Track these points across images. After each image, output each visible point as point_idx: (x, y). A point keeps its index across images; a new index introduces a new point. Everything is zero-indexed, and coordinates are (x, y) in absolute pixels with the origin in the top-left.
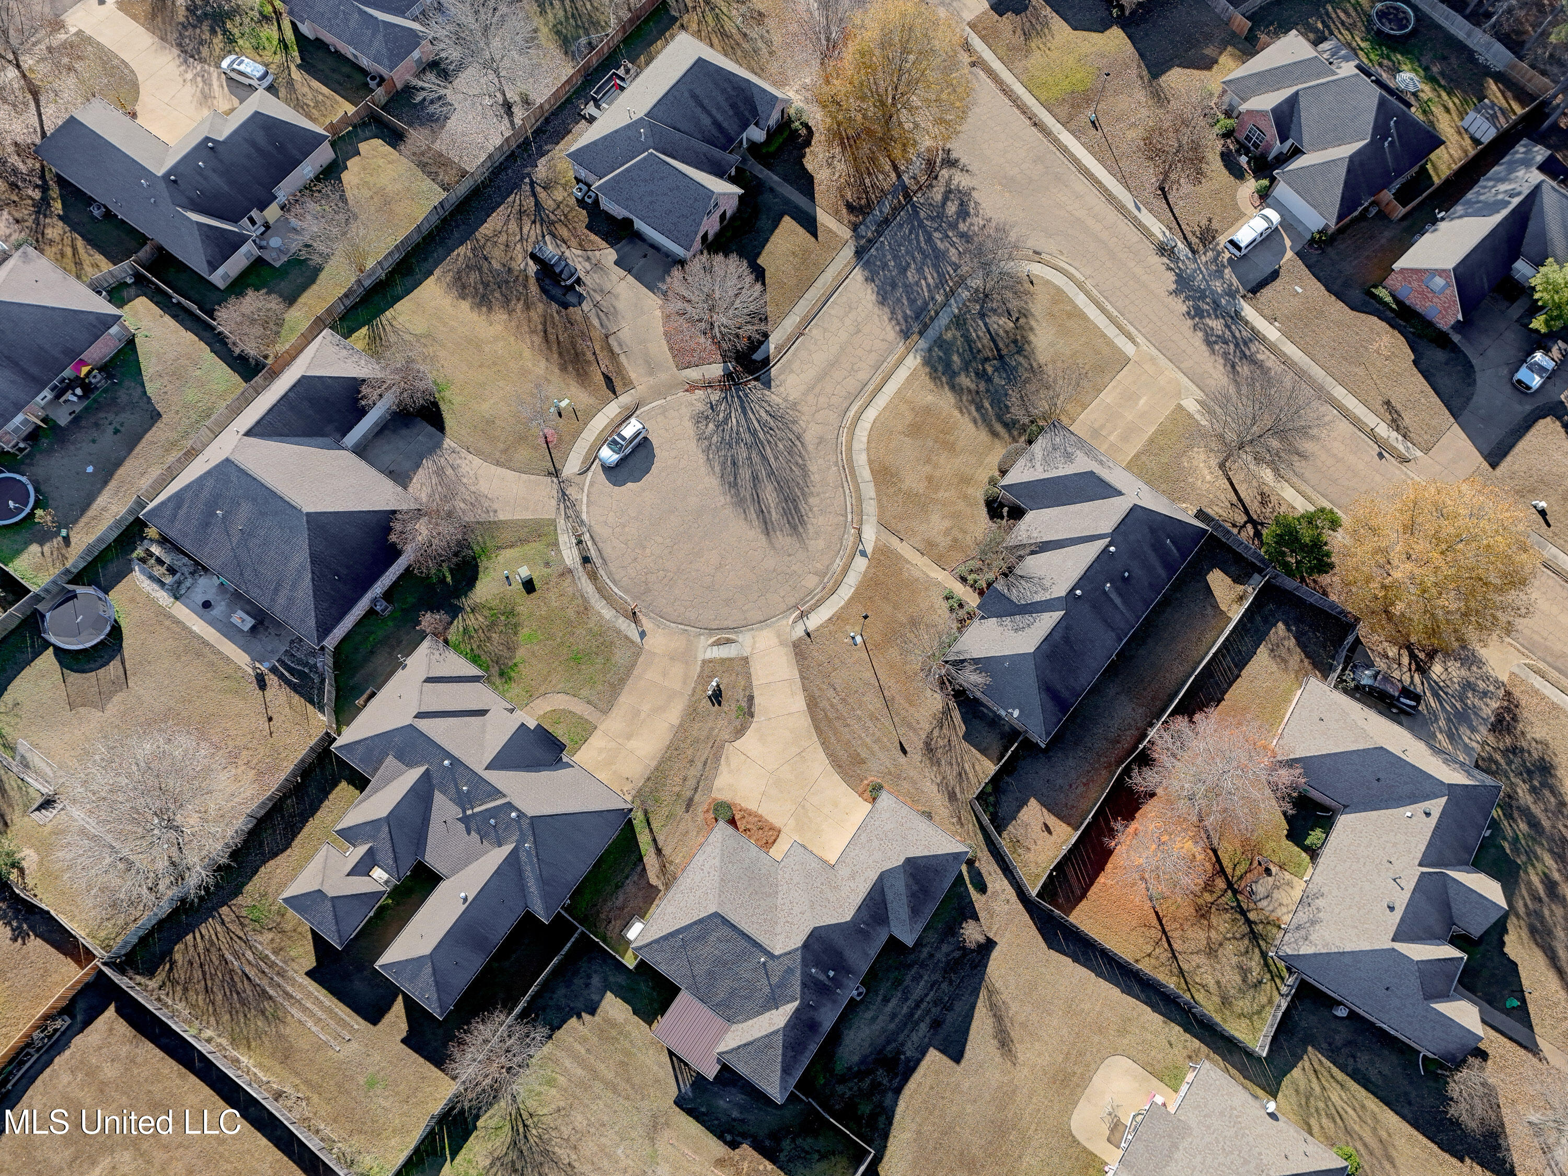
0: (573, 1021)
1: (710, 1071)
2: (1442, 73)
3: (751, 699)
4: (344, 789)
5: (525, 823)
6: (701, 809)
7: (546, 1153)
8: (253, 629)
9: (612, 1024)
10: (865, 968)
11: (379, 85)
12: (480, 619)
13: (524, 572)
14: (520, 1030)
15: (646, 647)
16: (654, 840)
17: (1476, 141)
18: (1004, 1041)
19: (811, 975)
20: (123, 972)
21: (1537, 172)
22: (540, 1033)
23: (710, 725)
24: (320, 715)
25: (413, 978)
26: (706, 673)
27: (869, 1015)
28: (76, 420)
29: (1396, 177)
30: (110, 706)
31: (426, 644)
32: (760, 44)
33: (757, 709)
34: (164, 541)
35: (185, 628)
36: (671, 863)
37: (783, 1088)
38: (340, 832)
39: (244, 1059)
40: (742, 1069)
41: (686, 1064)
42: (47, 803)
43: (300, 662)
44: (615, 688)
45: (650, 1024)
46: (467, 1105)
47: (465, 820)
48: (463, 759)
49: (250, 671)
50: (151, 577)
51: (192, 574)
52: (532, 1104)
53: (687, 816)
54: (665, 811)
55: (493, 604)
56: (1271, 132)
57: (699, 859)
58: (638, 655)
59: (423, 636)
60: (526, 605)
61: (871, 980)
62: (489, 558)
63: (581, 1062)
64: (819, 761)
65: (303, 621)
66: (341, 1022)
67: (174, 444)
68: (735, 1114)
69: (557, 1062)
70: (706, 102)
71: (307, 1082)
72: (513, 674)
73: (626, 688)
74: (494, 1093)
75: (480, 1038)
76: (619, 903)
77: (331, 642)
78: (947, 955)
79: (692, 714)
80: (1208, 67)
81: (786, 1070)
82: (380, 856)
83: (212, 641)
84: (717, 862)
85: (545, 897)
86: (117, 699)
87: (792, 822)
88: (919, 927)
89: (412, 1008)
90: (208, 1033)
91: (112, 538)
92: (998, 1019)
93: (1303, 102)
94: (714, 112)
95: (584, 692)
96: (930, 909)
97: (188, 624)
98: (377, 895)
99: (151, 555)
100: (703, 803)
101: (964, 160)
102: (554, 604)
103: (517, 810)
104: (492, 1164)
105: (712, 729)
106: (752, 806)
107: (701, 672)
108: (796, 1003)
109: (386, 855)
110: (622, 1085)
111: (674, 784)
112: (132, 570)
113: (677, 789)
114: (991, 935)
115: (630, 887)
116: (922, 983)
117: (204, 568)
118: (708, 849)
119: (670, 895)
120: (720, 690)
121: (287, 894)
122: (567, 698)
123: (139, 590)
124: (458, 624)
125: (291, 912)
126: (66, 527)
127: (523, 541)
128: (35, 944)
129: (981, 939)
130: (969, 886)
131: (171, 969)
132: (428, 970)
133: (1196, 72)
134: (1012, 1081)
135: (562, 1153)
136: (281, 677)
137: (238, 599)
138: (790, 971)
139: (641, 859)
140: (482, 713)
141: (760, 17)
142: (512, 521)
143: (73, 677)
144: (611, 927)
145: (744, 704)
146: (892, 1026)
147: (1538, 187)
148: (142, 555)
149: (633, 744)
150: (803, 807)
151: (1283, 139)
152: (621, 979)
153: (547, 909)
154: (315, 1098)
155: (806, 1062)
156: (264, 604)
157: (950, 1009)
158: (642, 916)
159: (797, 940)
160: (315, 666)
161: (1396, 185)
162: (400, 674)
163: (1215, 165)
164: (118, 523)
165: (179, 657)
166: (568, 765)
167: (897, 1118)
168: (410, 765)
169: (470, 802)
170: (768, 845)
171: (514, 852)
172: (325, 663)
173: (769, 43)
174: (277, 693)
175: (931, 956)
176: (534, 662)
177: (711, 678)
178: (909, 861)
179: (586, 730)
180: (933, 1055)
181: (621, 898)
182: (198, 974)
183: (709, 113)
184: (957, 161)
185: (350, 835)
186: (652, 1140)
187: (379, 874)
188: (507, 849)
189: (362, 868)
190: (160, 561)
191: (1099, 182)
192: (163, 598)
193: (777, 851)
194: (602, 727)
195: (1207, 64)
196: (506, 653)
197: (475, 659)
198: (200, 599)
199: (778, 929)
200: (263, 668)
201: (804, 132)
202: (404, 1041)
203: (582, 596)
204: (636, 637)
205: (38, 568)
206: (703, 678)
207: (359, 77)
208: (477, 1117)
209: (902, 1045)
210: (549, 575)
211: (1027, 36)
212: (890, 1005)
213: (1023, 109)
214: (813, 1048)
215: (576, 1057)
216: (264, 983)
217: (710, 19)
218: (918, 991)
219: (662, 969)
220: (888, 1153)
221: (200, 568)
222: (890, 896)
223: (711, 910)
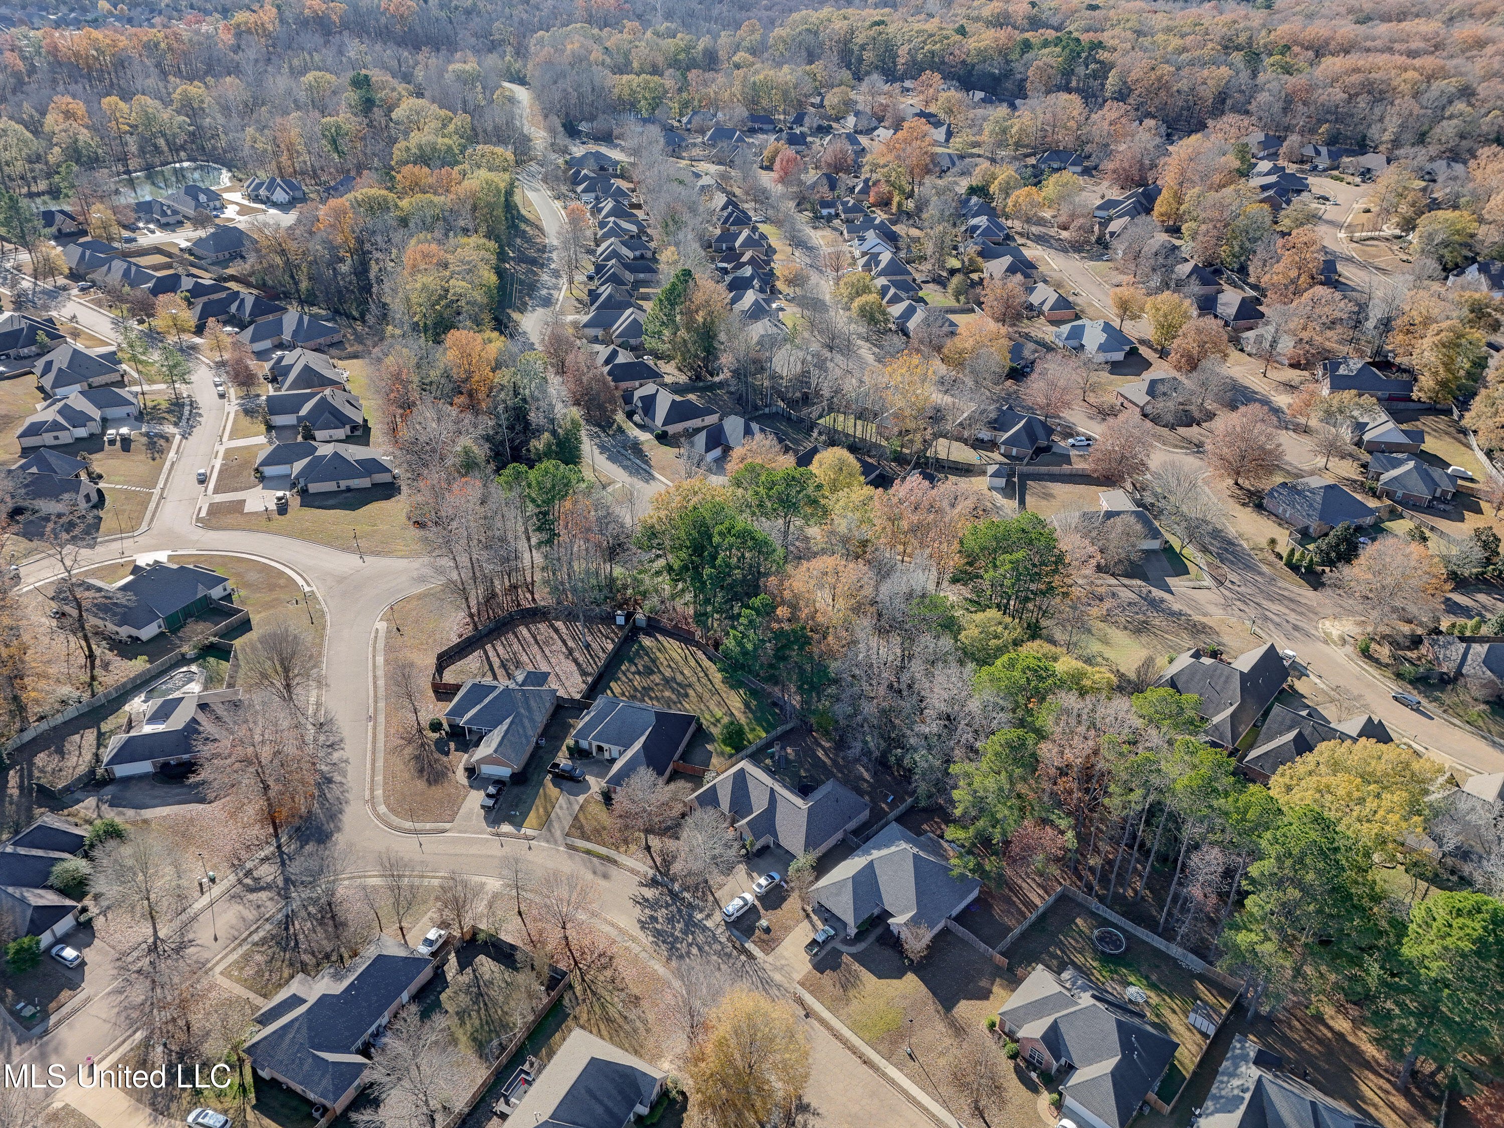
2: (1159, 979)
11: (322, 1116)
17: (1205, 1035)
21: (1254, 1067)
29: (1153, 1081)
32: (638, 1024)
56: (1047, 1055)
70: (598, 1094)
80: (986, 998)
93: (1063, 1028)
94: (606, 1100)
101: (814, 1105)
133: (978, 1002)
141: (636, 1000)
147: (1260, 1081)
151: (1057, 1059)
161: (1157, 1084)
163: (1013, 1084)
173: (645, 1022)
183: (601, 1102)
184: (808, 1105)
191: (926, 1109)
195: (985, 995)
201: (680, 1098)
207: (305, 1108)
211: (845, 988)
213: (854, 1050)
217: (597, 1009)
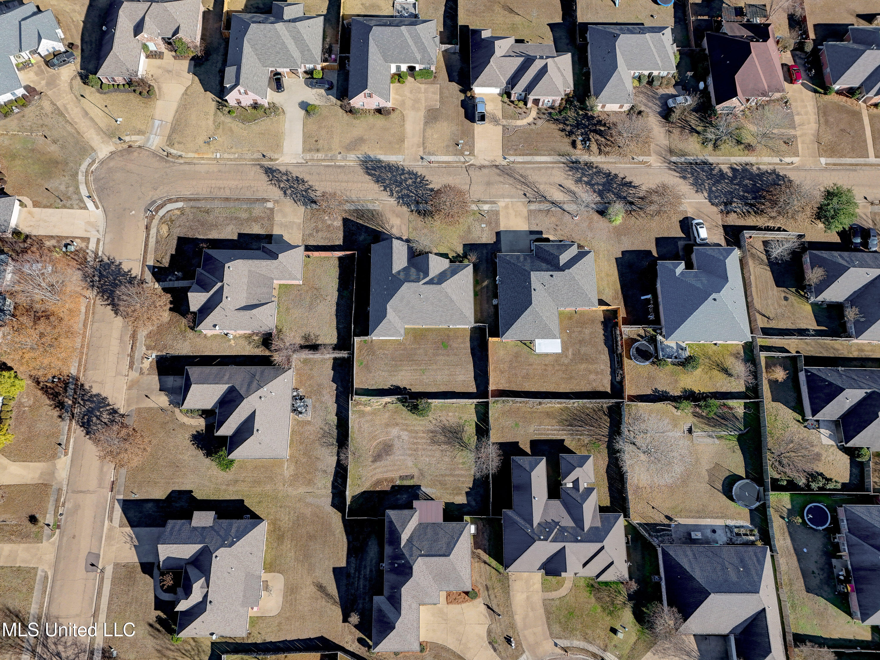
0: (471, 486)
1: (416, 503)
3: (495, 650)
4: (607, 502)
5: (536, 537)
6: (482, 590)
7: (450, 443)
8: (690, 535)
9: (457, 494)
10: (386, 576)
12: (619, 602)
13: (620, 635)
14: (485, 472)
15: (550, 640)
16: (490, 565)
18: (321, 588)
19: (403, 559)
20: (616, 403)
22: (478, 475)
23: (502, 626)
24: (639, 522)
25: (530, 463)
26: (520, 647)
27: (374, 561)
28: (831, 566)
30: (706, 473)
31: (627, 576)
33: (490, 647)
34: (753, 543)
35: (712, 517)
36: (478, 562)
37: (389, 516)
38: (593, 489)
39: (559, 405)
40: (406, 512)
41: (425, 500)
42: (690, 431)
43: (664, 535)
44: (548, 613)
45: (446, 503)
46: (484, 440)
47: (557, 523)
48: (575, 544)
49: (676, 519)
50: (742, 527)
51: (731, 539)
52: (464, 453)
53: (485, 583)
54: (494, 579)
55: (620, 612)
57: (469, 571)
58: (551, 634)
59: (631, 578)
60: (608, 621)
61: (380, 573)
62: (638, 631)
63: (458, 475)
64: (451, 644)
65: (675, 551)
66: (542, 434)
67: (791, 585)
68: (399, 496)
69: (467, 470)
71: (536, 412)
72: (588, 589)
73: (544, 616)
74: (478, 448)
75: (495, 461)
76: (485, 534)
77: (659, 550)
78: (358, 604)
79: (512, 626)
81: (391, 522)
82: (574, 491)
83: (699, 520)
84: (462, 574)
85: (510, 518)
86: (707, 478)
87: (445, 610)
88: (375, 606)
89: (523, 453)
90: (576, 405)
91: (770, 530)
92: (328, 595)
95: (557, 602)
96: (375, 615)
97: (712, 520)
98: (564, 478)
99: (751, 535)
100: (483, 593)
102: (598, 630)
103: (542, 540)
104: (463, 429)
105: (500, 625)
106: (464, 605)
107: (522, 647)
108: (402, 546)
109: (573, 494)
110: (441, 478)
111: (498, 590)
112: (751, 524)
113: (496, 591)
114: (346, 624)
115: (486, 542)
116: (362, 586)
117: (728, 544)
118: (468, 576)
119: (470, 550)
120: (510, 644)
121: (591, 459)
122: (562, 595)
123: (741, 519)
124: (625, 593)
125: (586, 453)
126: (788, 522)
127: (633, 649)
128: (649, 392)
129: (350, 619)
130: (365, 637)
131: (604, 413)
132: (528, 468)
134: (311, 575)
135: (444, 447)
136: (664, 525)
137: (706, 542)
138: (411, 555)
139: (490, 555)
140: (585, 565)
142: (644, 655)
143: (727, 474)
144: (482, 524)
145: (496, 645)
146: (363, 564)
148: (754, 533)
149: (524, 596)
150: (445, 620)
152: (465, 510)
153: (507, 515)
154: (529, 410)
155: (386, 529)
156: (695, 547)
157: (347, 585)
158: (474, 536)
159: (416, 568)
160: (657, 538)
162: (625, 557)
164: (774, 538)
165: (703, 506)
166: (539, 569)
167: (344, 535)
168: (591, 528)
169: (560, 531)
170: (448, 595)
171: (532, 525)
172: (655, 542)
174: (659, 519)
175: (364, 599)
176: (585, 600)
177: (516, 647)
178: (394, 628)
179: (545, 588)
180: (343, 564)
181: (486, 536)
182: (595, 417)
185: (589, 491)
186: (420, 470)
187: (570, 485)
188: (535, 524)
189: (576, 482)
190: (746, 535)
192: (731, 523)
193: (443, 595)
194: (541, 593)
196: (598, 595)
197: (606, 584)
198: (719, 532)
199: (424, 567)
200: (673, 524)
202: (518, 442)
203: (591, 643)
204: (558, 641)
205: (780, 501)
206: (519, 644)
208: (478, 439)
209: (356, 560)
210: (611, 642)
212: (368, 570)
214: (386, 536)
215: (462, 476)
216: (574, 429)
218: (362, 582)
219: (454, 524)
220: (341, 521)
221: (731, 543)
222: (392, 609)
223: (451, 556)
